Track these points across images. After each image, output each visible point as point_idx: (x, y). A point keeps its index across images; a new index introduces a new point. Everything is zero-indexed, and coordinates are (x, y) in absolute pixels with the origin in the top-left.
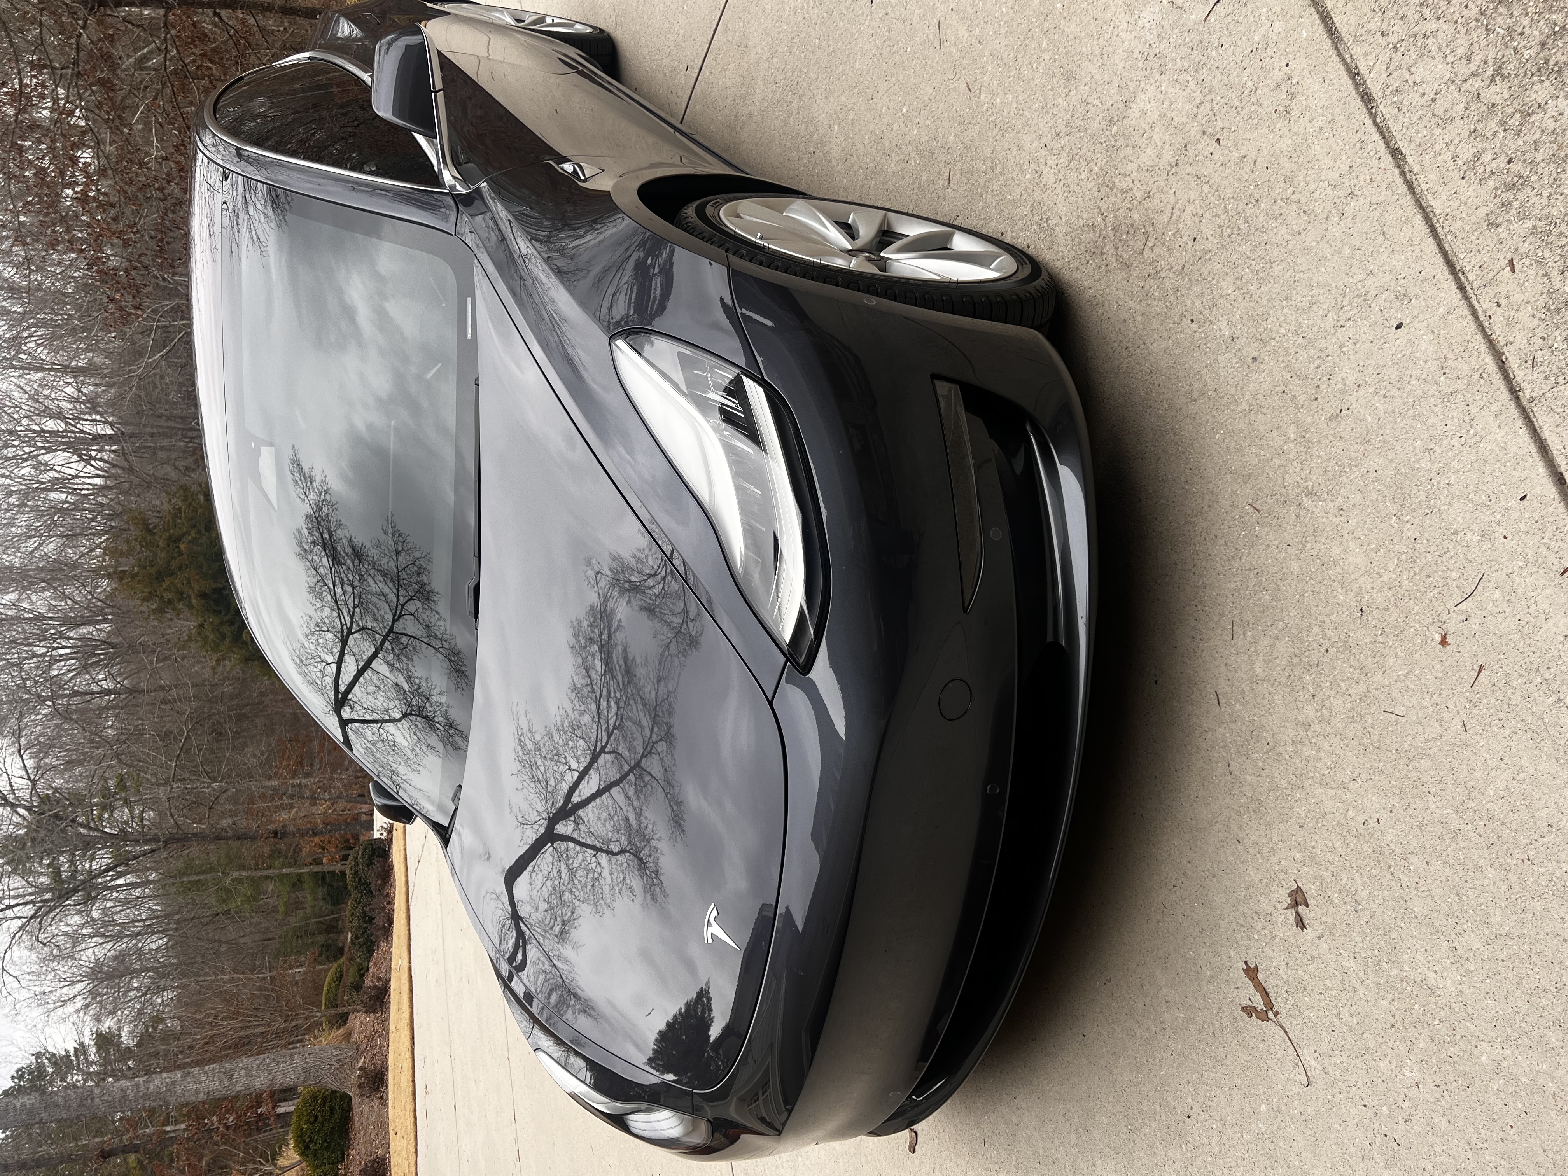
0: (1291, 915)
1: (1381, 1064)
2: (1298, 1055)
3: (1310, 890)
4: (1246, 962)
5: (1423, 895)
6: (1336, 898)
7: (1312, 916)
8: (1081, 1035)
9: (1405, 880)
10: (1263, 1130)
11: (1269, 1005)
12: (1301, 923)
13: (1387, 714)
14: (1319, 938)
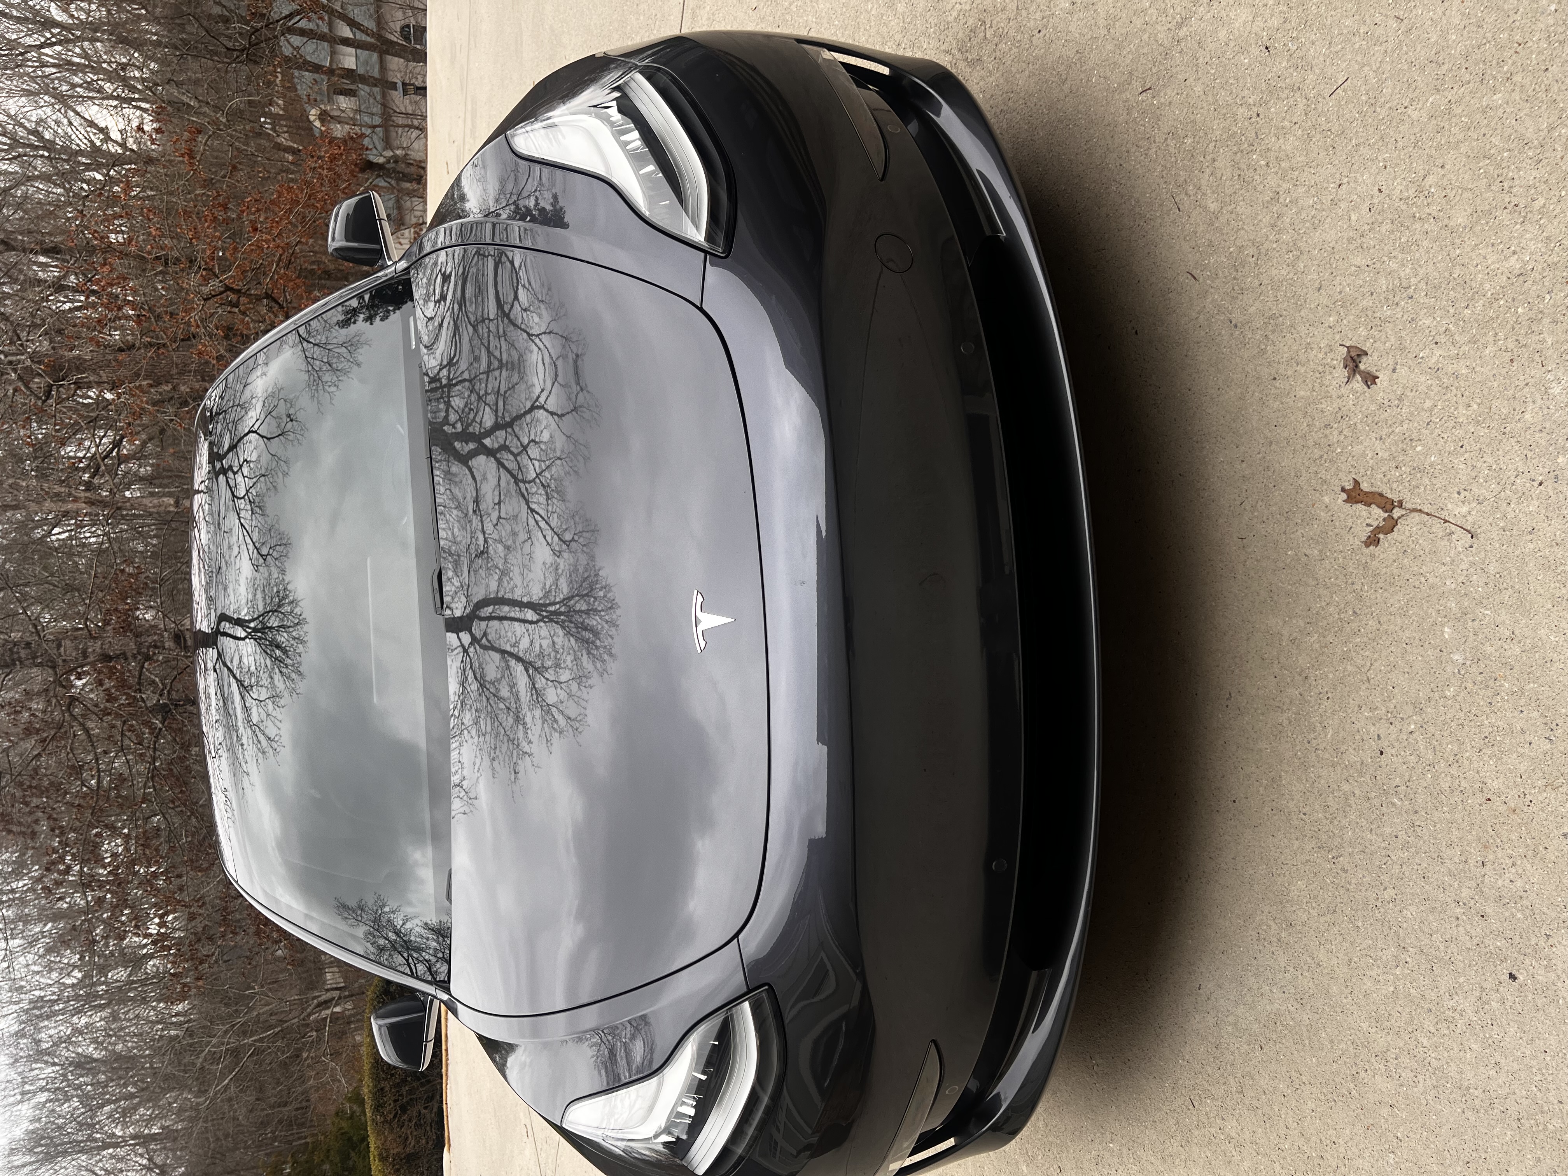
0: (1357, 383)
1: (1527, 416)
2: (1446, 521)
3: (1359, 337)
4: (1343, 490)
5: (1458, 198)
6: (1386, 311)
7: (1375, 358)
8: (1231, 804)
9: (1433, 209)
10: (1461, 661)
11: (1388, 505)
12: (1370, 379)
13: (1333, 96)
14: (1394, 370)
